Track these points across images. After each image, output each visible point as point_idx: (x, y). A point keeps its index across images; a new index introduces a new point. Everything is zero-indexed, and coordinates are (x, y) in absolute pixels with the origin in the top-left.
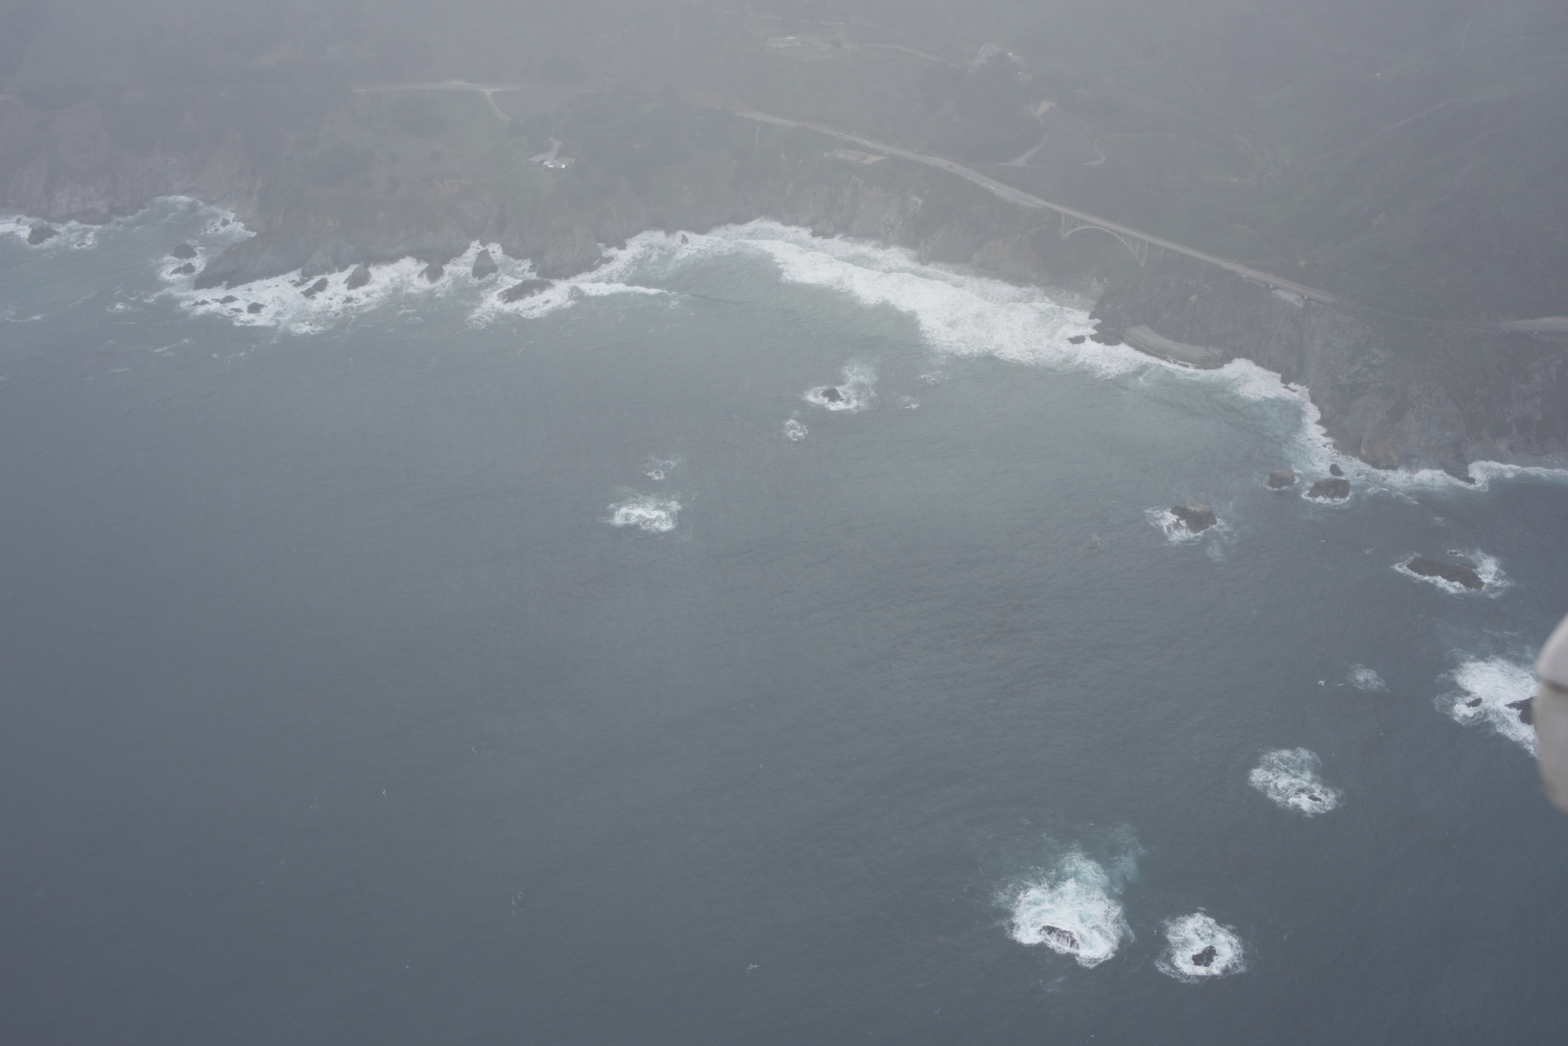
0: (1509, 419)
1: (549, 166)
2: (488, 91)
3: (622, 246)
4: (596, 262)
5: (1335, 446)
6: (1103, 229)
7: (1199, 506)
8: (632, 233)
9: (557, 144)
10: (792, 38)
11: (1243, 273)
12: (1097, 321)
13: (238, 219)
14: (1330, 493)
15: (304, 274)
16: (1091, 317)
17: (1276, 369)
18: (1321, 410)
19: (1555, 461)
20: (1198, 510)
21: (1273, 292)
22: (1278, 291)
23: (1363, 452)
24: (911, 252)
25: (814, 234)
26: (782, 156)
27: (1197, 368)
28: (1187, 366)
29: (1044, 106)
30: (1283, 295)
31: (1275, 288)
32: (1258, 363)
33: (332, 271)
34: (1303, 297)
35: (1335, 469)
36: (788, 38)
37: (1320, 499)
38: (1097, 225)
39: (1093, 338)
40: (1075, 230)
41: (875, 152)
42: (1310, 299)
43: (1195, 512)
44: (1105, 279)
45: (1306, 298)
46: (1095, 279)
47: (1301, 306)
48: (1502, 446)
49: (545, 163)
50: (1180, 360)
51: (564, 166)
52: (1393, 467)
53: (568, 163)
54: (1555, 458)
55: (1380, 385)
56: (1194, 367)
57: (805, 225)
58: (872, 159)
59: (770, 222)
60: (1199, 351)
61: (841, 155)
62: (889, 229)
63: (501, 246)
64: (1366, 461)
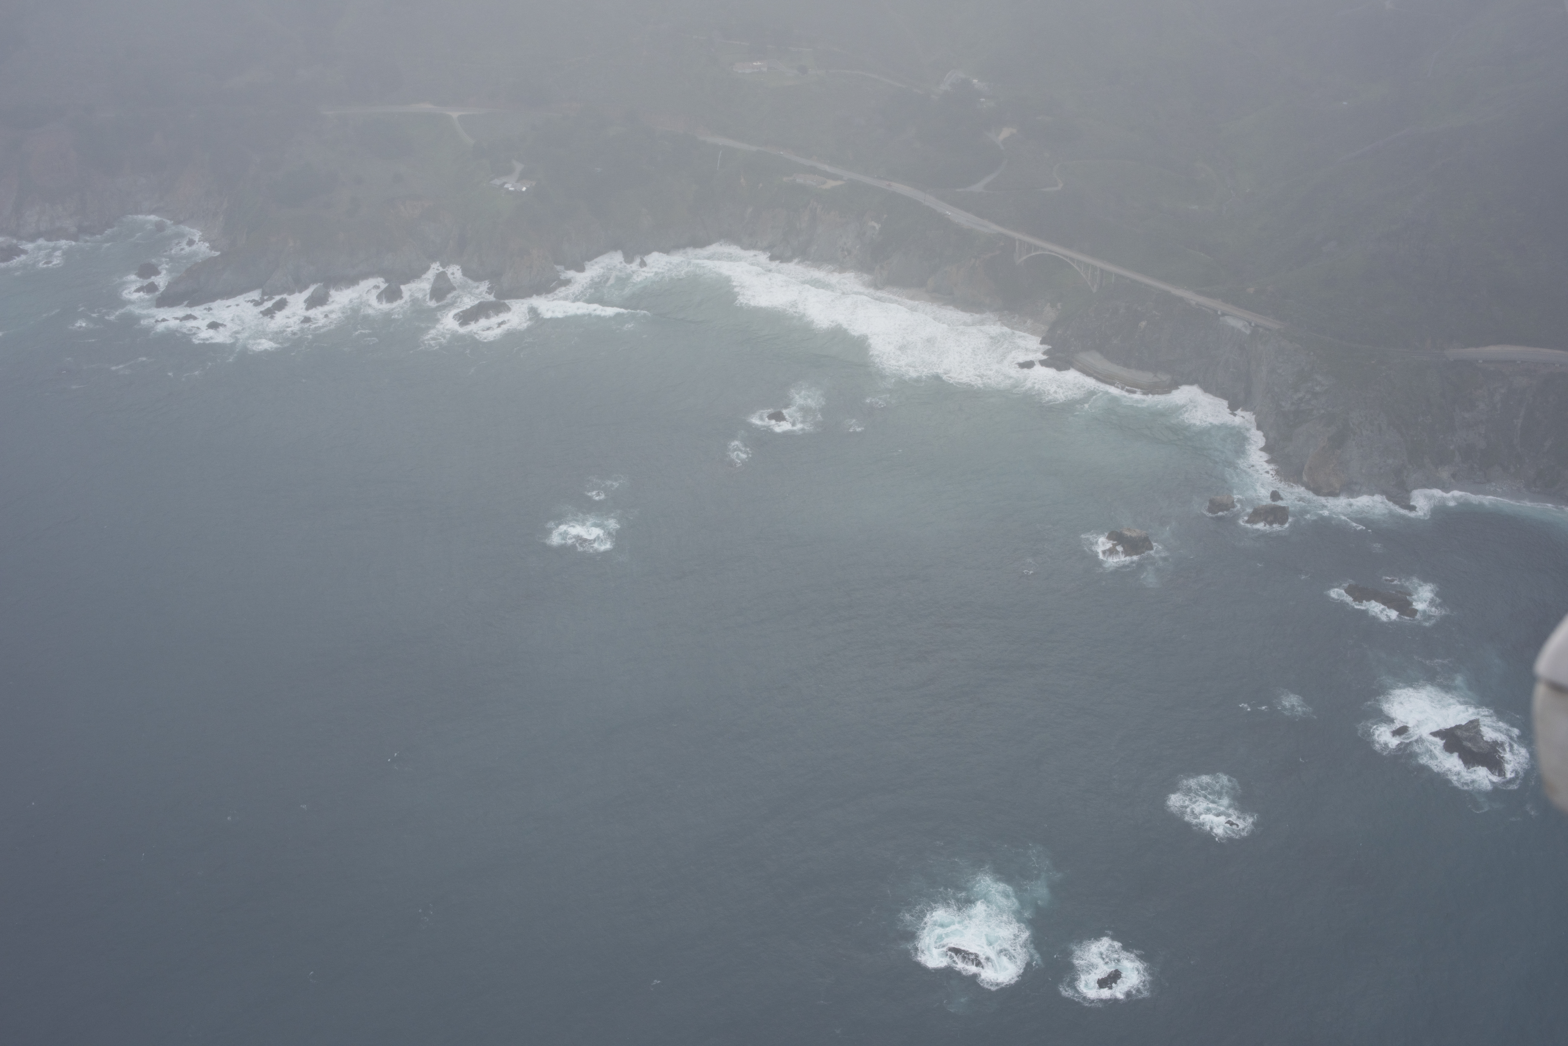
0: (1452, 447)
1: (510, 189)
2: (455, 114)
3: (581, 269)
4: (554, 284)
5: (1278, 473)
6: (1057, 255)
7: (1134, 531)
8: (591, 256)
9: (519, 167)
10: (759, 63)
11: (1192, 300)
12: (1046, 347)
13: (204, 239)
14: (1269, 519)
15: (264, 294)
16: (1042, 343)
17: (1223, 396)
18: (1266, 436)
19: (1498, 489)
20: (1134, 535)
21: (1221, 318)
22: (1226, 317)
23: (1305, 479)
24: (867, 277)
25: (772, 258)
26: (742, 180)
27: (1144, 394)
28: (1134, 392)
29: (1006, 133)
30: (1231, 321)
31: (1224, 314)
32: (1207, 389)
33: (291, 292)
34: (1250, 324)
35: (1275, 496)
36: (755, 64)
37: (1260, 526)
38: (1050, 251)
39: (1043, 363)
40: (1029, 256)
41: (835, 177)
42: (1257, 326)
43: (1131, 537)
44: (1059, 305)
45: (1253, 324)
46: (1049, 304)
47: (1248, 332)
48: (1444, 474)
49: (506, 186)
50: (1128, 386)
51: (524, 189)
52: (1334, 494)
53: (528, 186)
54: (1498, 486)
55: (1322, 411)
56: (1142, 393)
57: (764, 249)
58: (831, 184)
59: (729, 245)
60: (1146, 377)
61: (800, 180)
62: (846, 253)
63: (460, 268)
64: (1308, 488)
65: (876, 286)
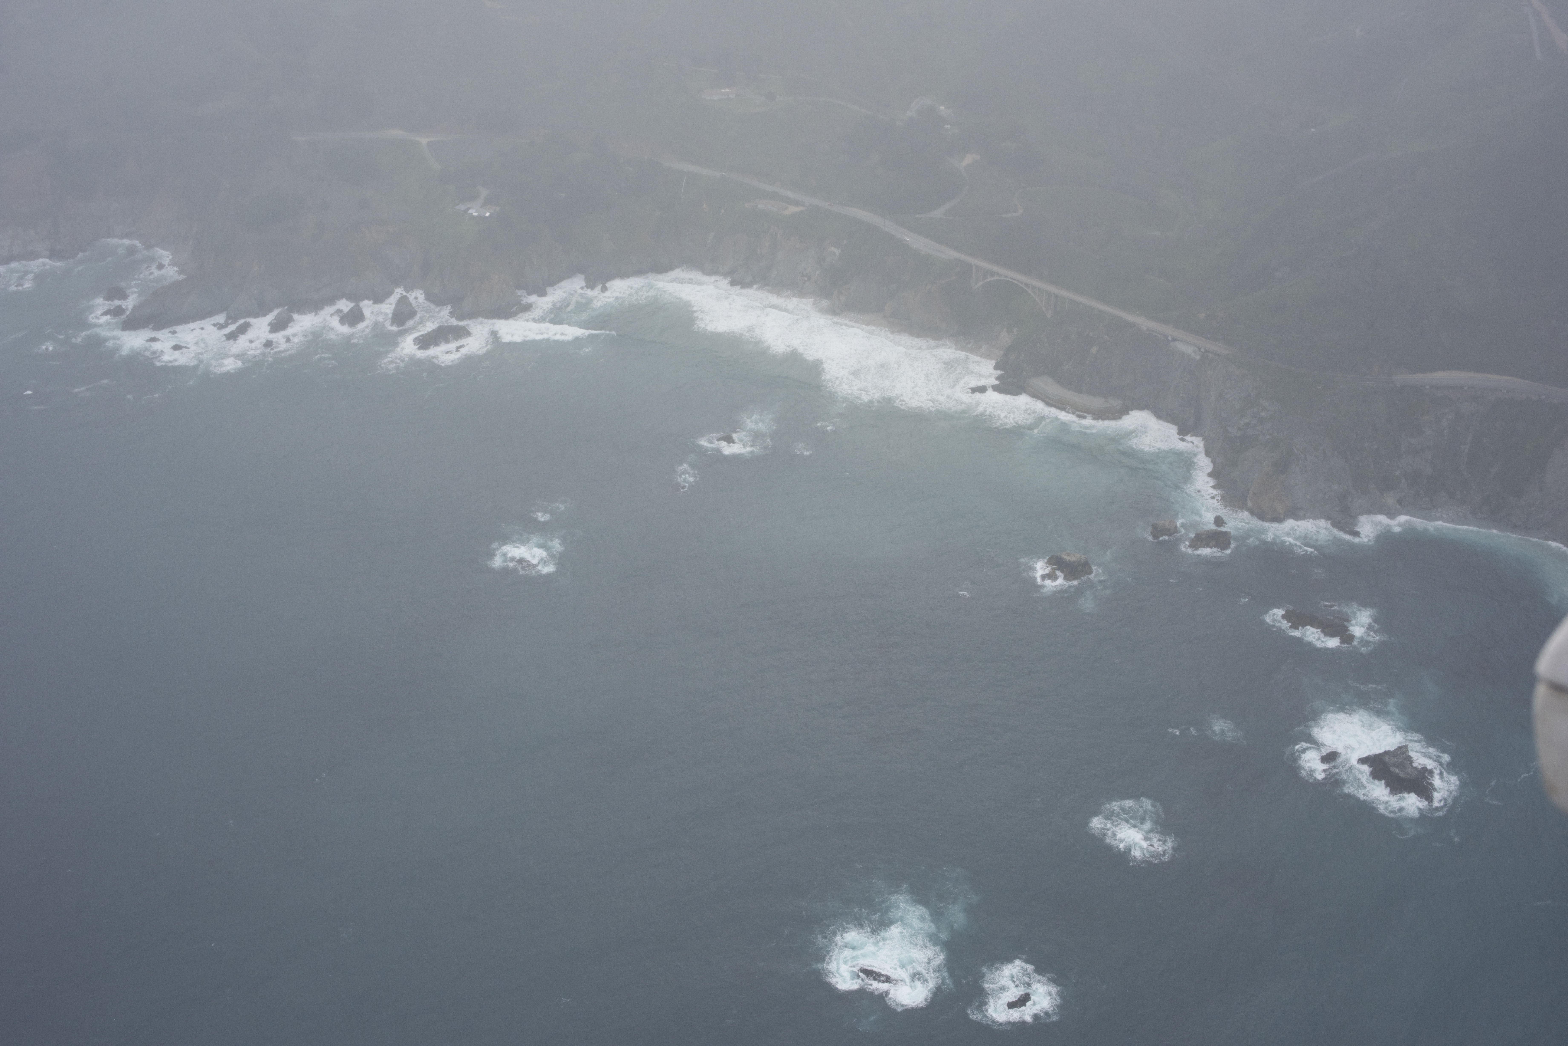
0: (1397, 473)
1: (474, 214)
2: (424, 141)
3: (542, 293)
4: (514, 308)
5: (1223, 498)
6: (1012, 280)
7: (1074, 555)
8: (553, 282)
9: (484, 192)
10: (727, 90)
11: (1143, 325)
12: (999, 372)
13: (173, 263)
14: (1211, 544)
15: (229, 317)
16: (996, 368)
17: (1173, 421)
18: (1213, 462)
19: (1443, 515)
20: (1073, 559)
21: (1171, 344)
22: (1177, 343)
23: (1249, 504)
24: (825, 303)
25: (733, 283)
26: (705, 206)
27: (1094, 419)
28: (1085, 417)
29: (969, 159)
30: (1182, 347)
31: (1174, 340)
32: (1159, 415)
33: (256, 316)
34: (1200, 349)
35: (1219, 521)
36: (723, 90)
37: (1205, 551)
38: (1006, 277)
39: (995, 388)
40: (986, 281)
41: (796, 203)
42: (1206, 351)
43: (1070, 561)
44: (1015, 331)
45: (1202, 350)
46: (1005, 329)
47: (1198, 357)
48: (1390, 500)
49: (470, 211)
50: (1079, 411)
51: (488, 214)
52: (1278, 519)
53: (492, 211)
54: (1444, 512)
55: (1268, 437)
56: (1092, 418)
57: (725, 275)
58: (792, 209)
59: (691, 270)
60: (1097, 402)
61: (761, 206)
62: (806, 278)
63: (423, 293)
64: (1252, 513)
65: (833, 311)
